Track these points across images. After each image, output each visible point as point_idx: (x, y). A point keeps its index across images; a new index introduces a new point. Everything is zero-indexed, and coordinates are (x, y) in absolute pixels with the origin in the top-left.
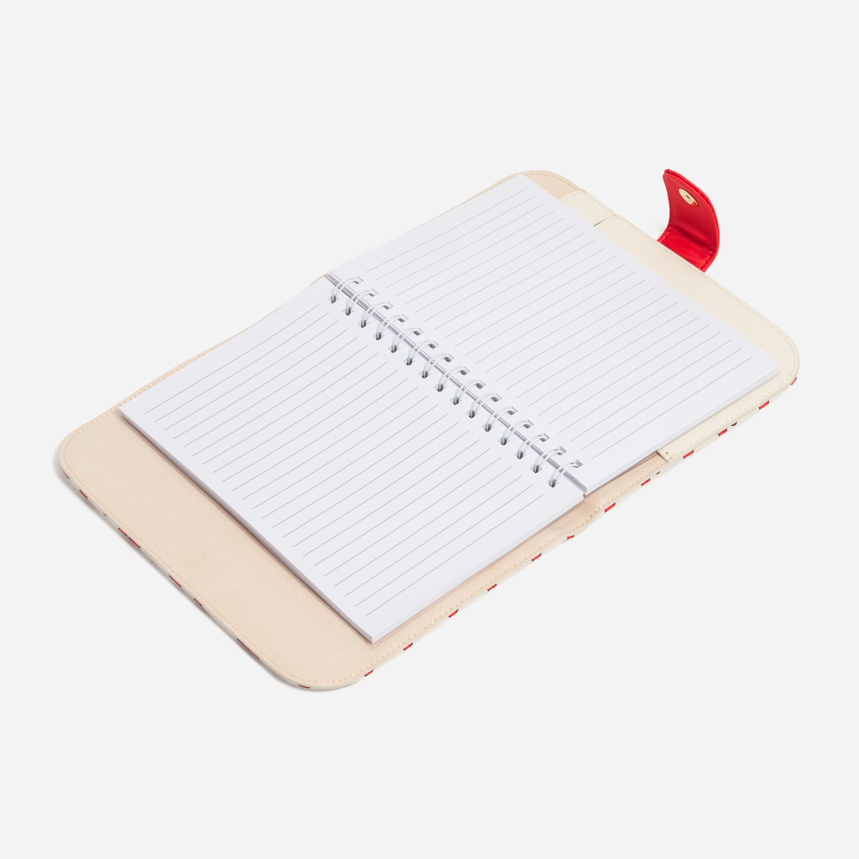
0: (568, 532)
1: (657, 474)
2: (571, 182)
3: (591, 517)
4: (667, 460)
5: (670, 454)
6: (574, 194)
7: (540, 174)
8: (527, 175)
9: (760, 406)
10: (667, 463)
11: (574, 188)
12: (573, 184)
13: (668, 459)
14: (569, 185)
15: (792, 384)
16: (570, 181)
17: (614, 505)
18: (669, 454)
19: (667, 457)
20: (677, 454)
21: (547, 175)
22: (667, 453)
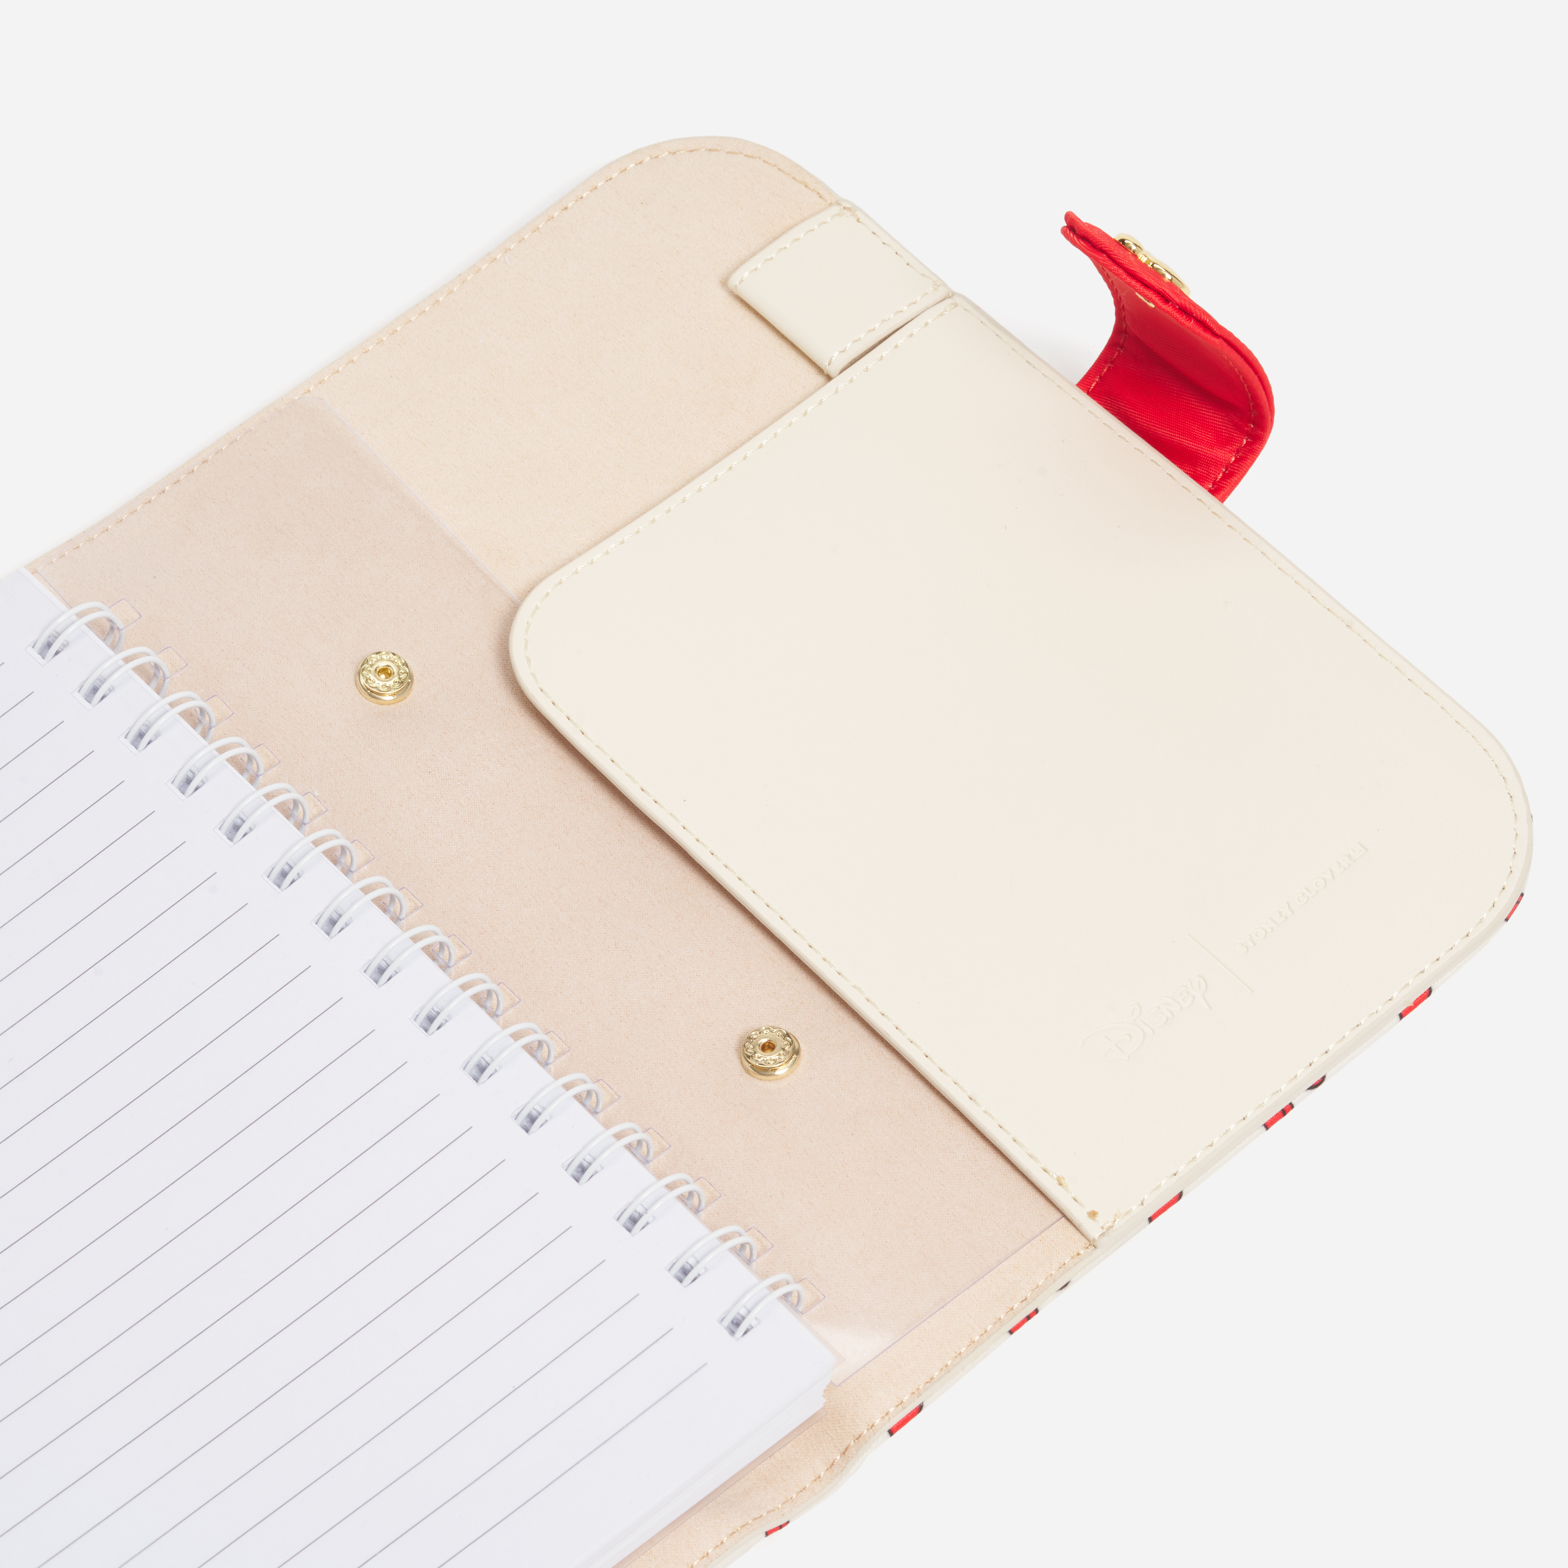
0: (768, 1512)
1: (1062, 1288)
2: (811, 176)
3: (844, 1453)
4: (1094, 1240)
5: (1104, 1219)
6: (820, 225)
7: (716, 150)
8: (674, 153)
9: (1400, 1011)
10: (1093, 1248)
11: (820, 197)
12: (818, 182)
13: (1096, 1236)
14: (806, 186)
15: (1507, 920)
16: (808, 173)
17: (920, 1408)
18: (1098, 1218)
19: (1093, 1229)
20: (1128, 1212)
21: (735, 153)
22: (1093, 1214)
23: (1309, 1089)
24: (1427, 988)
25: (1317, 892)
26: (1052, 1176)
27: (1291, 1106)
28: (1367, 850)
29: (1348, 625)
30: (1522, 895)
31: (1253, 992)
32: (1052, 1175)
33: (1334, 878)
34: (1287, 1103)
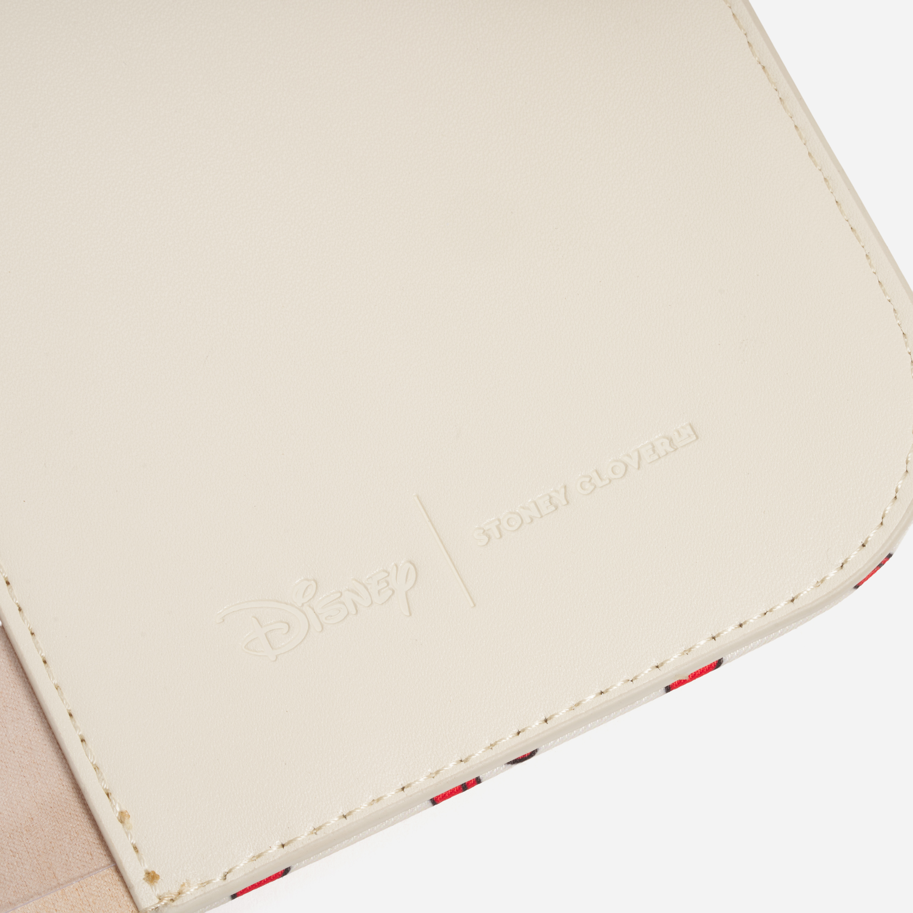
9: (669, 681)
15: (856, 587)
18: (157, 883)
23: (509, 763)
24: (717, 659)
25: (610, 481)
26: (113, 807)
27: (477, 781)
28: (697, 437)
29: (783, 98)
30: (890, 556)
31: (475, 605)
32: (115, 806)
33: (639, 468)
34: (474, 777)
